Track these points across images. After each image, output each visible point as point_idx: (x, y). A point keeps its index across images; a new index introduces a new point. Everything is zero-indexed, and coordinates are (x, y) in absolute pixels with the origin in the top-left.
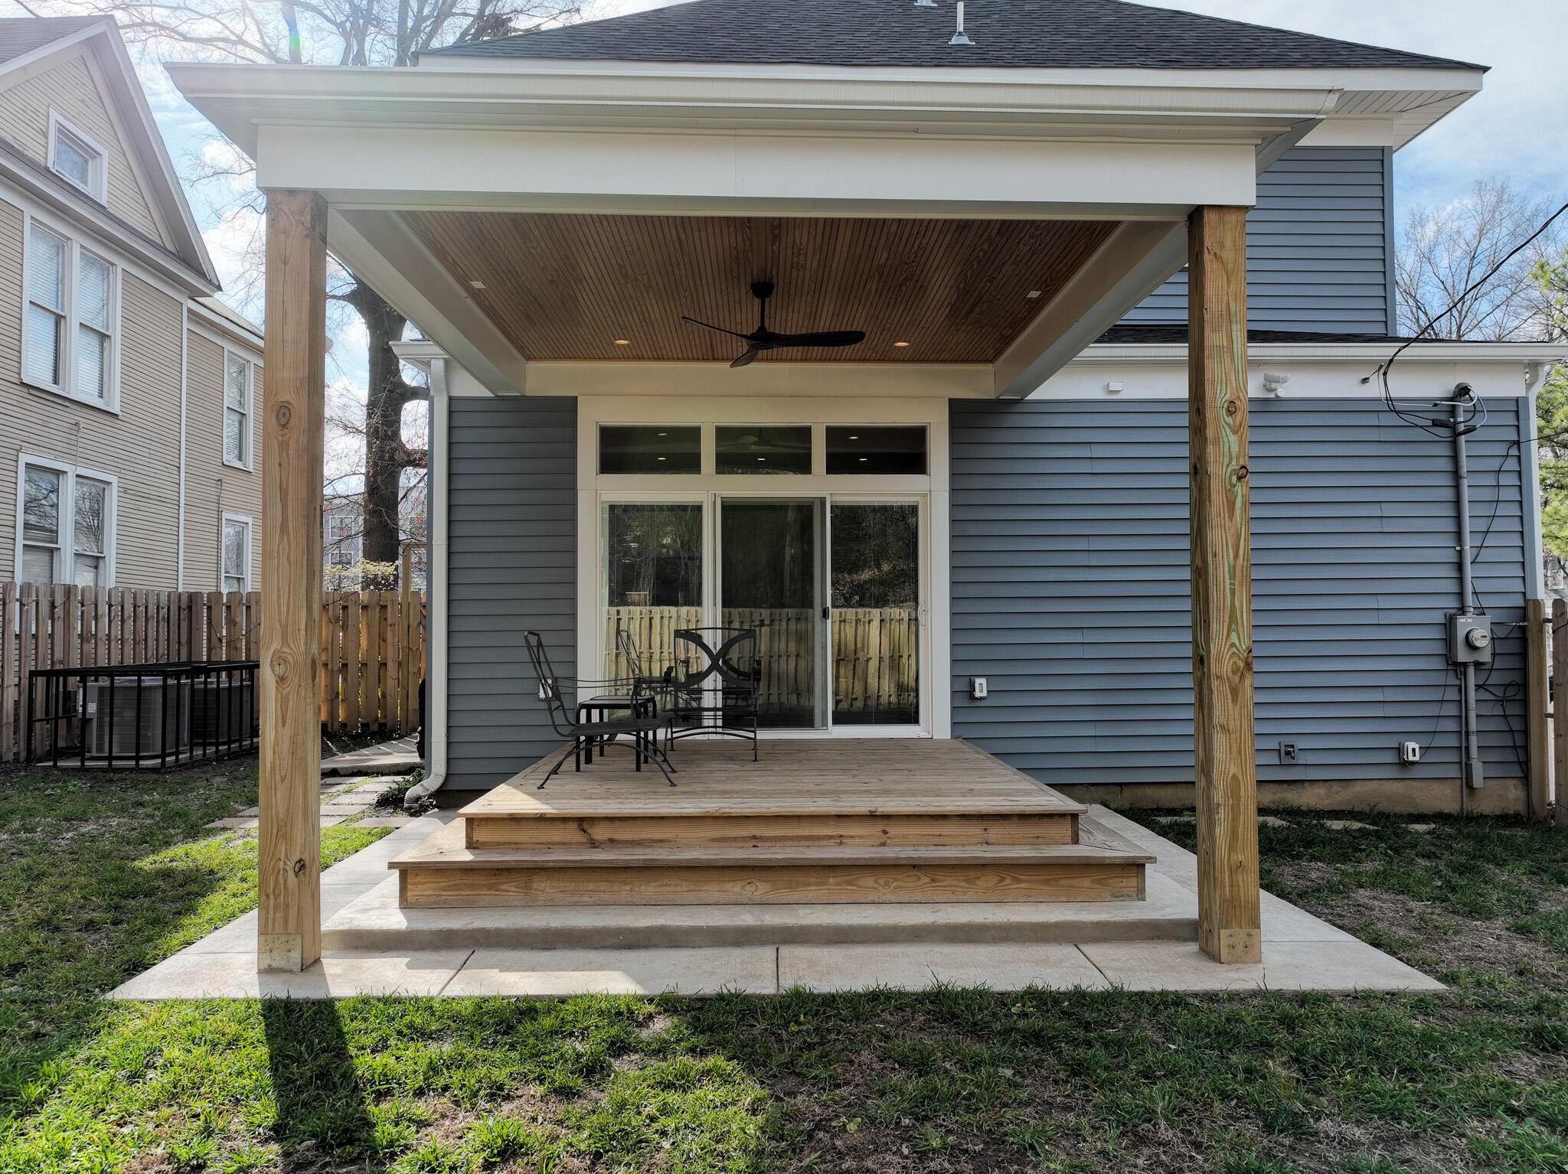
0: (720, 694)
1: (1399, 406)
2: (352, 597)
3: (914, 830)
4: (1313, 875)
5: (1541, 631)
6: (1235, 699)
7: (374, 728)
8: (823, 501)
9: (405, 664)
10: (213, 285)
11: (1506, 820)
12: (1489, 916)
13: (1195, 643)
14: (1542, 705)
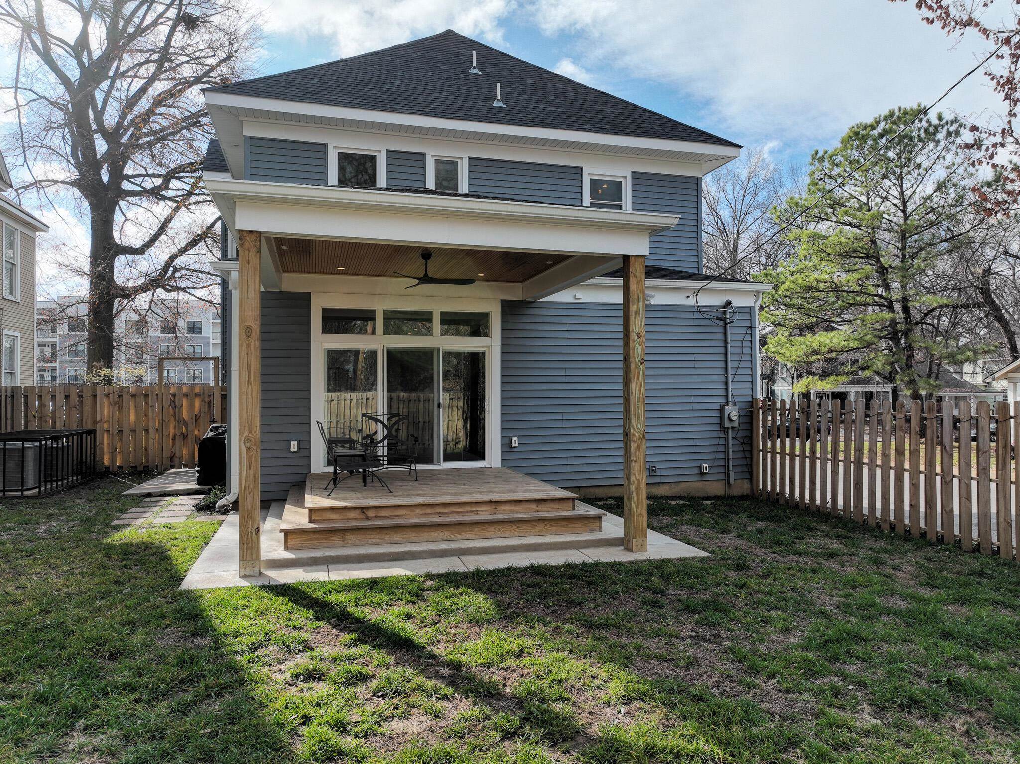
0: (386, 448)
1: (701, 310)
2: (126, 390)
3: (508, 507)
4: (665, 522)
5: (758, 413)
6: (639, 450)
7: (140, 469)
8: (439, 349)
9: (161, 430)
10: (8, 184)
11: (742, 497)
12: (729, 532)
13: (624, 426)
14: (758, 445)
